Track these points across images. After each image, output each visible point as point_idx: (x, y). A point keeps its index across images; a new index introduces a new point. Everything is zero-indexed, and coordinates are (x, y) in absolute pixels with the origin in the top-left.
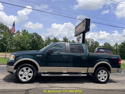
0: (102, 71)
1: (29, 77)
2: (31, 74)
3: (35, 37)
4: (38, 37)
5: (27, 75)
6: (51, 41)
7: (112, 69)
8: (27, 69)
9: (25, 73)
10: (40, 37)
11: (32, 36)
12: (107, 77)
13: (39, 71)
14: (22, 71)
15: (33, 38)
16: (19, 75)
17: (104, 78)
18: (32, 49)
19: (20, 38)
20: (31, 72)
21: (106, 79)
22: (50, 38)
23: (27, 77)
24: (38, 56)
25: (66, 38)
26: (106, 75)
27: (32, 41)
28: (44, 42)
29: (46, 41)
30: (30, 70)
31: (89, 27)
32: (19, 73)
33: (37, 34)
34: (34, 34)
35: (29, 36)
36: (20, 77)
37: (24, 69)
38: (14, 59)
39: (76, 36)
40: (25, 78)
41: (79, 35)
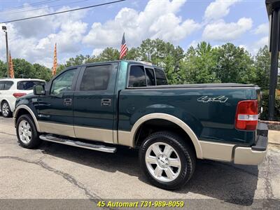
4: (235, 53)
10: (242, 52)
11: (221, 53)
33: (232, 46)
34: (225, 46)
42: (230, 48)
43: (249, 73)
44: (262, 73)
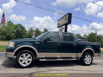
0: (87, 56)
1: (29, 62)
2: (30, 60)
3: (19, 28)
4: (22, 28)
5: (27, 60)
6: (33, 31)
7: (95, 54)
8: (27, 55)
9: (24, 59)
10: (24, 28)
11: (17, 26)
12: (91, 61)
13: (38, 57)
14: (22, 57)
15: (18, 28)
16: (19, 61)
17: (89, 61)
18: (17, 38)
19: (6, 28)
20: (30, 58)
21: (90, 62)
22: (32, 29)
23: (26, 62)
24: (36, 43)
25: (46, 29)
26: (90, 59)
27: (17, 31)
28: (27, 32)
29: (29, 31)
30: (29, 55)
31: (70, 20)
32: (19, 59)
33: (21, 25)
34: (18, 25)
35: (14, 26)
36: (20, 63)
37: (24, 55)
38: (14, 46)
40: (24, 63)
41: (61, 27)
42: (20, 25)
43: (26, 35)
44: (30, 36)
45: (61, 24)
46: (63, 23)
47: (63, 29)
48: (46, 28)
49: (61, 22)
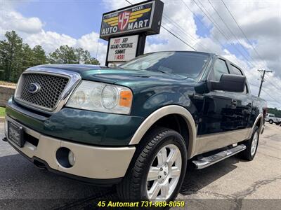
2: (177, 171)
31: (159, 24)
39: (108, 38)
41: (122, 39)
45: (122, 28)
46: (130, 27)
47: (130, 46)
48: (14, 32)
49: (122, 21)
